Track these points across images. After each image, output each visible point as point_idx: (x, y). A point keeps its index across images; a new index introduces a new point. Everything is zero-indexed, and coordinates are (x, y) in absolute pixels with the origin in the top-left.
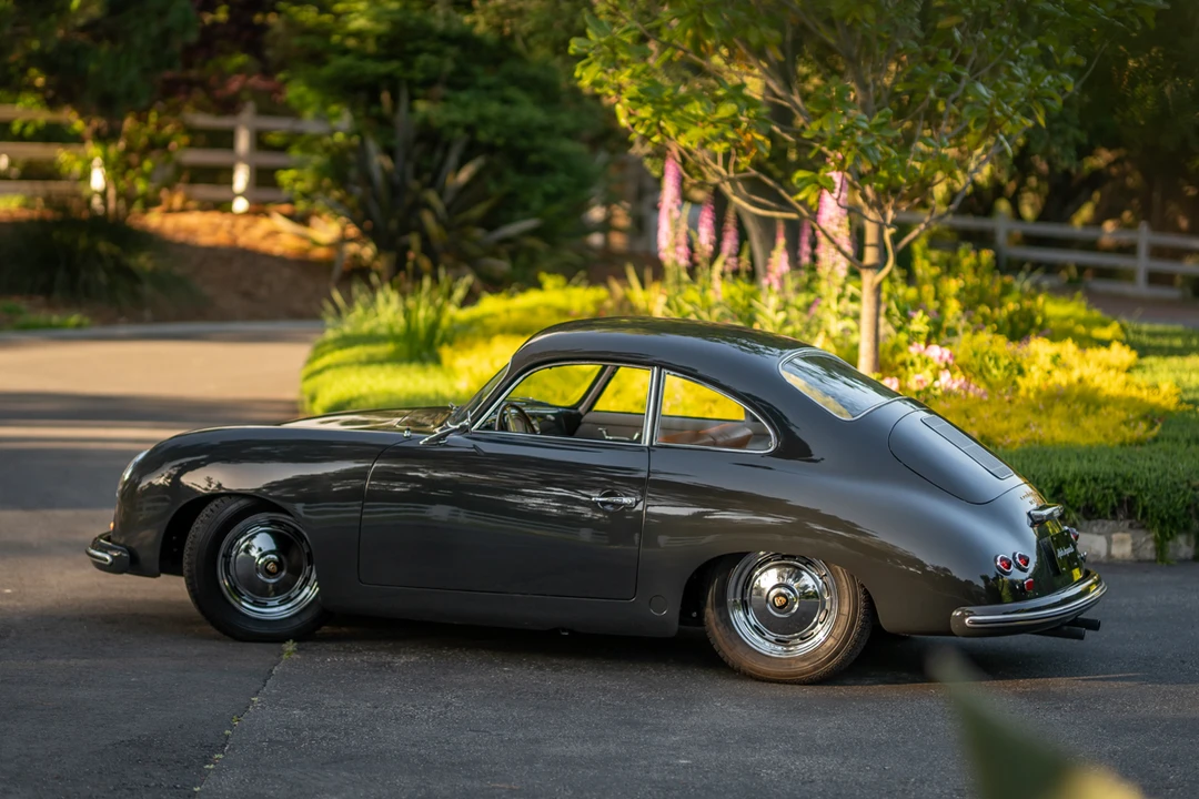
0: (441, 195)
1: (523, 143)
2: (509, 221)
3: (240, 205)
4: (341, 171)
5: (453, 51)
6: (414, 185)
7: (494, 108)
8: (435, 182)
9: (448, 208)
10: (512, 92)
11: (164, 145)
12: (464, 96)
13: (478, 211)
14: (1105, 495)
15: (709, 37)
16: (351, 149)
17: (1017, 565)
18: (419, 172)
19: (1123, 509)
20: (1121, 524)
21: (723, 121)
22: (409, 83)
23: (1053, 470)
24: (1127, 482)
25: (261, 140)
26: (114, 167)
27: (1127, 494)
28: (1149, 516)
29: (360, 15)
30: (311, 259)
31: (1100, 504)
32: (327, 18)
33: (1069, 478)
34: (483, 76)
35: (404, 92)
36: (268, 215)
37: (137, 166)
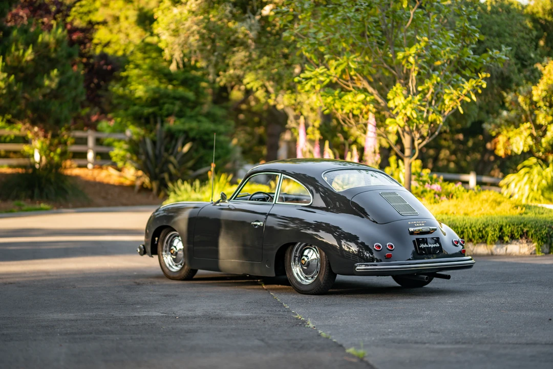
0: (175, 157)
1: (205, 137)
2: (201, 167)
3: (91, 166)
4: (135, 148)
5: (178, 103)
6: (166, 155)
7: (194, 124)
8: (173, 153)
9: (179, 162)
10: (201, 118)
11: (65, 142)
12: (183, 120)
13: (190, 164)
14: (518, 230)
15: (351, 71)
16: (140, 141)
17: (387, 248)
18: (167, 150)
19: (524, 235)
20: (524, 241)
21: (359, 101)
22: (161, 116)
23: (498, 222)
24: (525, 225)
25: (98, 142)
26: (45, 152)
27: (525, 230)
28: (534, 237)
29: (140, 91)
30: (125, 185)
31: (516, 234)
32: (127, 92)
33: (504, 224)
34: (189, 112)
35: (159, 119)
36: (107, 169)
37: (54, 151)
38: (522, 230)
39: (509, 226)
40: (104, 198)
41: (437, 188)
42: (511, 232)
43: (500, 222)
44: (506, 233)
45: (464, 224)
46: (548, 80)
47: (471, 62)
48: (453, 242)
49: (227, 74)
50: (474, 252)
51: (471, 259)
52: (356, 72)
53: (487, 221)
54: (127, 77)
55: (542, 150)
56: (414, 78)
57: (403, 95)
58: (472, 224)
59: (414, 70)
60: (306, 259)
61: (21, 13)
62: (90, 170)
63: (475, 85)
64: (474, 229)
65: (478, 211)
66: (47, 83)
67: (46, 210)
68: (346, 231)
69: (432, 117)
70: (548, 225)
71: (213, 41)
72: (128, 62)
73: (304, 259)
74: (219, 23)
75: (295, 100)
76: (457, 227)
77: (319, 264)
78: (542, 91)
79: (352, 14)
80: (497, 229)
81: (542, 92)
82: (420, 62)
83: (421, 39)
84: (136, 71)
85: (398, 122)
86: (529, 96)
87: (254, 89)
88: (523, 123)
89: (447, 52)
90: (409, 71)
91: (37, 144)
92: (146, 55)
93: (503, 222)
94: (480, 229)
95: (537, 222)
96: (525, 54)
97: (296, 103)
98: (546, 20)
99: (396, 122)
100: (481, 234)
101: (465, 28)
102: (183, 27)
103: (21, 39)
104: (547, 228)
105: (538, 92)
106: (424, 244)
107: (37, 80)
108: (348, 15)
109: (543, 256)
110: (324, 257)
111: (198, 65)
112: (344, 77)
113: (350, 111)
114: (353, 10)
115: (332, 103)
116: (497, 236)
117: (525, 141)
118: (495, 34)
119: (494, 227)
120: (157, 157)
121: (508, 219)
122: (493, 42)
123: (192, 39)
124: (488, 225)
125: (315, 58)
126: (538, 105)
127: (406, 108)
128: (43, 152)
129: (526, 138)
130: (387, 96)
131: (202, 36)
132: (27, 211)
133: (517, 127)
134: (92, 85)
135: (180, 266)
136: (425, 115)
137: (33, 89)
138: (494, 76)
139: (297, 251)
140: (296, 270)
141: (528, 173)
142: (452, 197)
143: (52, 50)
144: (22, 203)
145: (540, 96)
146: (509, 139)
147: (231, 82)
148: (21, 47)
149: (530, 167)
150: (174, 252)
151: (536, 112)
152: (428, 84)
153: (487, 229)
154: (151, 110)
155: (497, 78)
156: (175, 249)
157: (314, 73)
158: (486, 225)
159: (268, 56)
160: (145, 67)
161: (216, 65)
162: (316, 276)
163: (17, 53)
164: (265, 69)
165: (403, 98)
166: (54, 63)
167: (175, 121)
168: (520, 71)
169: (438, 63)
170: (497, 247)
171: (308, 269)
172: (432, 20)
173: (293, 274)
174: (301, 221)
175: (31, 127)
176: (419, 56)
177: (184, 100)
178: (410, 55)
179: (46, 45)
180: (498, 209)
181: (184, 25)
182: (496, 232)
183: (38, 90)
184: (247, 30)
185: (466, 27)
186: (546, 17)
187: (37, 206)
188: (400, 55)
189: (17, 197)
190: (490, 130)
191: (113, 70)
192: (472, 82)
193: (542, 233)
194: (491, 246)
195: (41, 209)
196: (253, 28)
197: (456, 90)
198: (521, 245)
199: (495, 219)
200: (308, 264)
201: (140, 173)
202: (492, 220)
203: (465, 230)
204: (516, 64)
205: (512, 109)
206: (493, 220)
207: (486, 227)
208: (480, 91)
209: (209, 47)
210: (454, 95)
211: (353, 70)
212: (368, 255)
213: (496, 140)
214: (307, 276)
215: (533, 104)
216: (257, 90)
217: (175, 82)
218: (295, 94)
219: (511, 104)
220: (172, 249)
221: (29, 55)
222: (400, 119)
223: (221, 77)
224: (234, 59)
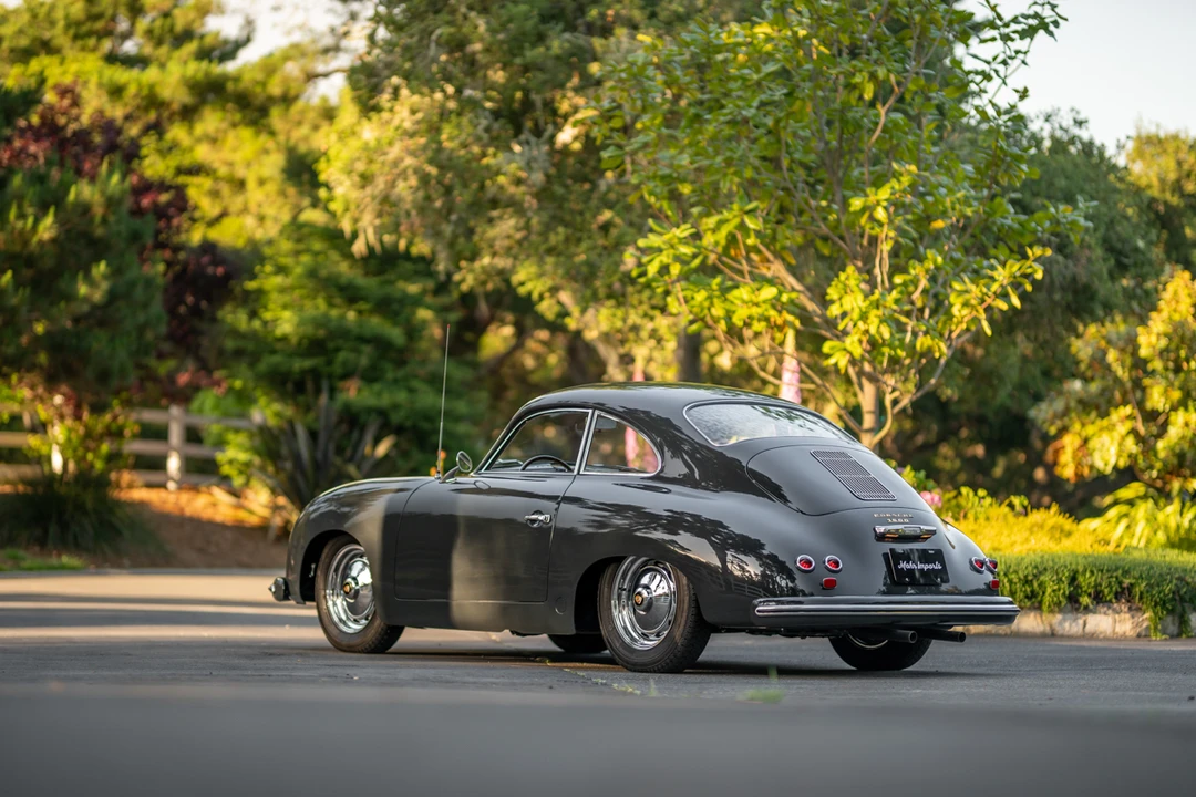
0: (359, 467)
4: (271, 446)
5: (367, 349)
6: (338, 461)
7: (402, 396)
8: (354, 458)
12: (377, 387)
14: (1110, 583)
15: (749, 237)
16: (281, 430)
17: (827, 568)
18: (340, 451)
19: (1124, 594)
20: (1123, 607)
21: (764, 302)
22: (330, 376)
23: (1068, 563)
24: (1126, 573)
25: (193, 436)
26: (75, 451)
27: (1127, 582)
28: (1145, 600)
29: (286, 322)
30: (247, 525)
31: (1106, 591)
32: (257, 324)
33: (1081, 570)
34: (390, 372)
35: (325, 385)
36: (209, 491)
37: (95, 451)
38: (1120, 583)
39: (1092, 573)
40: (201, 551)
42: (1096, 586)
43: (1071, 564)
44: (1084, 589)
46: (1173, 313)
47: (1010, 227)
48: (971, 562)
49: (477, 265)
51: (1010, 603)
52: (758, 241)
53: (1042, 562)
54: (259, 292)
55: (1158, 465)
56: (885, 255)
57: (862, 291)
58: (1010, 567)
59: (887, 237)
60: (645, 594)
61: (32, 148)
62: (171, 492)
63: (1018, 274)
64: (1014, 578)
65: (1022, 543)
66: (83, 290)
67: (73, 568)
68: (737, 532)
69: (923, 342)
70: (1177, 575)
71: (448, 190)
72: (262, 260)
73: (639, 594)
74: (462, 152)
75: (624, 320)
77: (674, 605)
78: (1159, 335)
79: (753, 111)
80: (1064, 579)
81: (1158, 339)
82: (898, 221)
83: (903, 170)
84: (278, 280)
85: (849, 347)
86: (1130, 349)
87: (535, 296)
88: (1117, 407)
89: (958, 200)
90: (874, 241)
91: (58, 432)
92: (301, 246)
93: (1077, 564)
94: (1026, 576)
95: (1152, 568)
96: (1124, 241)
97: (626, 329)
98: (1166, 203)
99: (845, 349)
100: (1028, 589)
101: (998, 152)
102: (382, 158)
103: (31, 193)
104: (1174, 581)
105: (1150, 340)
106: (908, 563)
107: (63, 284)
108: (744, 112)
109: (1166, 639)
110: (686, 588)
111: (415, 251)
112: (732, 252)
113: (745, 323)
114: (755, 104)
115: (706, 304)
116: (1064, 594)
117: (1120, 445)
118: (1059, 194)
119: (1057, 574)
120: (318, 466)
121: (1090, 559)
123: (401, 186)
124: (1045, 569)
125: (670, 209)
126: (1150, 367)
127: (867, 318)
128: (69, 453)
129: (1123, 438)
130: (826, 294)
131: (425, 179)
132: (30, 569)
133: (1104, 414)
134: (182, 309)
135: (364, 622)
136: (908, 337)
137: (53, 304)
138: (1057, 284)
139: (624, 577)
140: (623, 618)
141: (1126, 515)
142: (965, 516)
143: (98, 219)
144: (21, 553)
145: (1154, 347)
146: (1086, 441)
147: (484, 283)
148: (30, 211)
149: (1131, 503)
150: (351, 589)
151: (1147, 381)
152: (917, 270)
153: (1042, 578)
154: (308, 363)
155: (1063, 289)
156: (353, 584)
157: (666, 237)
158: (1040, 569)
159: (566, 225)
160: (299, 270)
161: (452, 245)
162: (666, 632)
163: (19, 224)
164: (559, 255)
165: (860, 297)
166: (99, 249)
167: (359, 390)
168: (1112, 277)
169: (939, 224)
170: (1064, 620)
171: (647, 615)
172: (925, 134)
173: (614, 628)
174: (638, 512)
175: (46, 395)
176: (896, 206)
178: (878, 203)
179: (85, 209)
180: (1067, 542)
181: (385, 154)
182: (1062, 586)
183: (63, 305)
184: (521, 169)
185: (1001, 148)
186: (1168, 196)
187: (54, 561)
188: (856, 203)
189: (11, 542)
190: (1044, 422)
191: (228, 277)
192: (1011, 267)
193: (1163, 591)
194: (1050, 616)
195: (61, 568)
196: (534, 165)
197: (977, 286)
198: (1117, 616)
199: (1060, 558)
200: (650, 605)
201: (282, 500)
202: (1053, 561)
204: (1105, 260)
205: (1092, 379)
206: (1057, 560)
207: (1040, 573)
208: (1029, 288)
209: (438, 204)
210: (973, 294)
211: (752, 234)
212: (783, 583)
213: (1058, 444)
214: (645, 631)
215: (1140, 364)
216: (541, 298)
217: (363, 306)
218: (623, 309)
219: (1090, 366)
220: (347, 584)
221: (46, 229)
222: (853, 342)
223: (464, 271)
224: (491, 233)
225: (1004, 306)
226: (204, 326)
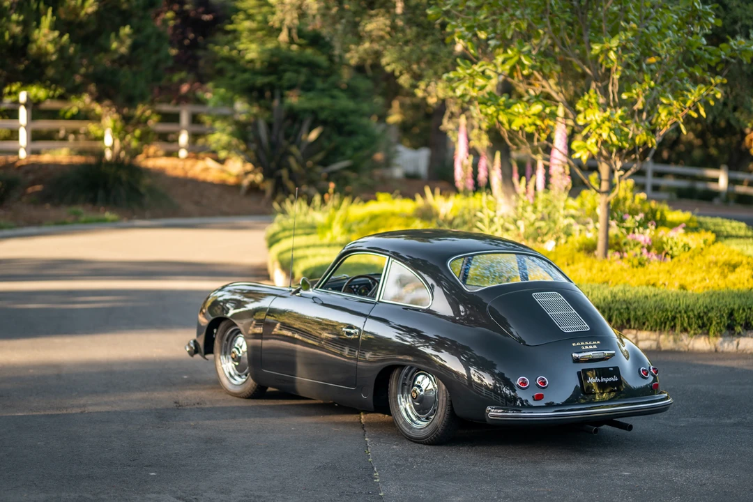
0: (299, 147)
1: (342, 120)
2: (334, 162)
3: (183, 153)
4: (243, 132)
5: (304, 70)
6: (285, 143)
7: (326, 101)
8: (296, 141)
9: (303, 154)
10: (336, 92)
11: (146, 121)
12: (311, 95)
13: (319, 157)
15: (524, 69)
16: (250, 123)
17: (537, 384)
18: (287, 136)
21: (534, 115)
22: (280, 88)
23: (728, 304)
25: (195, 119)
26: (119, 133)
29: (252, 51)
30: (228, 183)
31: (752, 323)
32: (234, 53)
33: (736, 308)
34: (320, 84)
35: (277, 93)
36: (203, 159)
37: (132, 133)
39: (744, 310)
40: (197, 203)
41: (645, 241)
42: (746, 319)
44: (738, 321)
45: (676, 306)
47: (703, 56)
49: (361, 48)
50: (690, 346)
52: (532, 70)
53: (711, 303)
54: (234, 31)
56: (616, 82)
57: (600, 106)
58: (689, 306)
59: (617, 70)
60: (418, 391)
62: (182, 160)
63: (705, 94)
64: (691, 314)
65: (700, 282)
66: (114, 45)
67: (113, 221)
69: (640, 139)
72: (236, 11)
73: (415, 391)
76: (667, 310)
77: (437, 400)
80: (724, 315)
82: (625, 58)
83: (628, 27)
84: (247, 24)
85: (589, 148)
87: (397, 73)
89: (666, 44)
90: (608, 71)
91: (109, 122)
93: (734, 304)
94: (699, 314)
99: (586, 148)
100: (700, 322)
106: (594, 378)
107: (101, 40)
110: (444, 390)
112: (514, 75)
113: (521, 128)
115: (495, 114)
116: (724, 324)
119: (720, 311)
120: (274, 145)
121: (743, 300)
122: (745, 10)
124: (712, 308)
125: (473, 49)
127: (601, 128)
128: (116, 134)
132: (86, 222)
134: (186, 42)
135: (244, 377)
136: (631, 134)
137: (96, 53)
139: (405, 377)
140: (405, 406)
142: (665, 256)
144: (80, 210)
147: (365, 60)
150: (236, 355)
152: (637, 90)
153: (710, 315)
154: (266, 80)
156: (237, 352)
157: (469, 71)
158: (709, 308)
162: (432, 417)
165: (598, 111)
166: (125, 17)
167: (299, 97)
169: (652, 60)
170: (724, 341)
171: (423, 406)
176: (624, 48)
177: (312, 66)
178: (611, 49)
180: (732, 277)
182: (723, 320)
183: (102, 54)
187: (100, 216)
188: (596, 48)
189: (74, 202)
191: (216, 21)
192: (700, 89)
194: (714, 339)
195: (104, 221)
197: (678, 100)
199: (723, 298)
200: (421, 400)
201: (250, 167)
202: (718, 300)
203: (678, 315)
207: (709, 311)
208: (712, 103)
209: (334, 11)
210: (674, 107)
211: (527, 68)
212: (508, 392)
214: (419, 415)
216: (401, 74)
220: (233, 352)
221: (91, 6)
222: (592, 143)
223: (353, 52)
224: (369, 27)
225: (695, 115)
226: (200, 53)
